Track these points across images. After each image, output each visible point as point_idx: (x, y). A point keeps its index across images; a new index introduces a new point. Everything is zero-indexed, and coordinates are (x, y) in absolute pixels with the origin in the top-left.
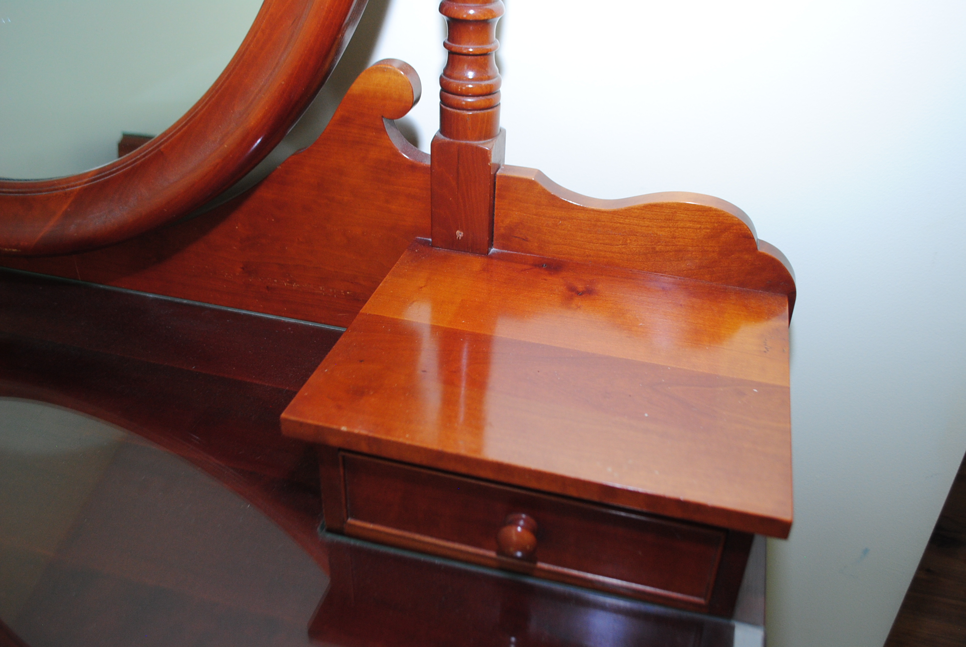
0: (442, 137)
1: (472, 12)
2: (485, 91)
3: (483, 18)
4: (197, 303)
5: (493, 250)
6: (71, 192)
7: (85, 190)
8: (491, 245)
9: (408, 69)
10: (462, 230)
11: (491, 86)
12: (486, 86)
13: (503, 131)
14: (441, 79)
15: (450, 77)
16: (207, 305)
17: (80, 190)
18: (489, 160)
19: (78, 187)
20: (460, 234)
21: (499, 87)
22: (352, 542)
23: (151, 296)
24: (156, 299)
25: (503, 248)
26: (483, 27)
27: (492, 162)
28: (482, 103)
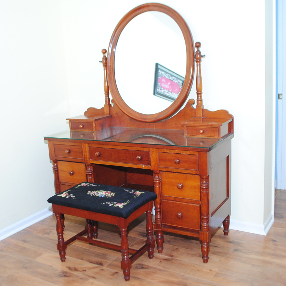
0: (197, 106)
1: (199, 93)
5: (203, 117)
6: (158, 114)
20: (199, 116)
22: (187, 137)
26: (201, 94)
27: (202, 108)
28: (201, 101)
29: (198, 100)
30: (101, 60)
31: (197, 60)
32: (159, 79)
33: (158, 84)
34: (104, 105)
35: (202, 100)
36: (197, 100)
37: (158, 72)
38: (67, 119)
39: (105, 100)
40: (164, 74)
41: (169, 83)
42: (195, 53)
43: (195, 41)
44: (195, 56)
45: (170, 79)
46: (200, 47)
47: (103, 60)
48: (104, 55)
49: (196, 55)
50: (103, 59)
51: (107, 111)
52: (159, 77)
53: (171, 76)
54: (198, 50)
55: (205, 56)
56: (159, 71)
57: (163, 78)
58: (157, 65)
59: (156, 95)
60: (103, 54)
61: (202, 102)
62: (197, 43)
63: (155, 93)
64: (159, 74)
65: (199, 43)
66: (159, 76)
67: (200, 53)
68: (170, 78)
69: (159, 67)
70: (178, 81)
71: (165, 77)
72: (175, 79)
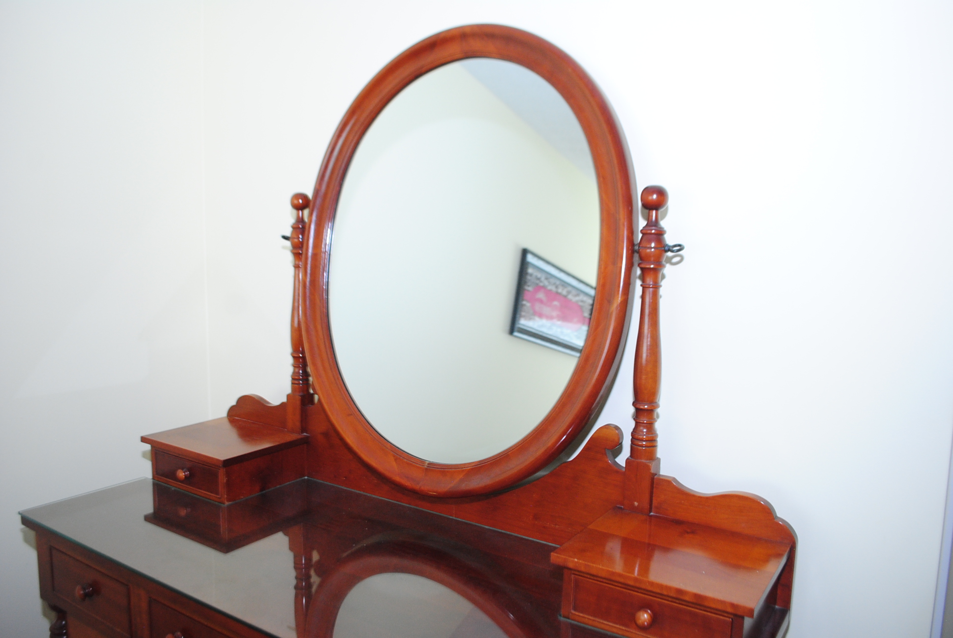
0: (630, 458)
1: (646, 407)
2: (650, 439)
3: (651, 409)
4: (509, 533)
5: (652, 514)
6: (466, 470)
7: (472, 469)
8: (650, 511)
9: (617, 428)
10: (637, 502)
11: (653, 437)
12: (650, 437)
13: (659, 460)
14: (632, 433)
15: (635, 432)
16: (513, 534)
17: (469, 469)
18: (650, 469)
19: (469, 468)
20: (636, 504)
21: (657, 438)
22: (573, 622)
23: (487, 527)
24: (490, 529)
25: (656, 513)
26: (650, 412)
27: (652, 471)
28: (649, 444)
29: (636, 436)
30: (288, 233)
31: (643, 266)
32: (528, 291)
33: (524, 305)
34: (288, 396)
35: (656, 436)
36: (632, 434)
37: (527, 274)
38: (144, 440)
39: (293, 379)
40: (543, 279)
41: (556, 303)
42: (640, 235)
43: (642, 181)
44: (636, 248)
45: (558, 293)
46: (660, 211)
47: (292, 233)
48: (298, 214)
49: (644, 244)
50: (295, 228)
51: (293, 419)
52: (529, 286)
53: (563, 286)
54: (653, 224)
55: (681, 247)
56: (530, 270)
57: (539, 288)
58: (525, 252)
59: (516, 334)
60: (295, 212)
61: (655, 446)
62: (648, 191)
63: (513, 328)
64: (529, 277)
65: (661, 193)
66: (529, 284)
67: (660, 234)
68: (560, 290)
69: (530, 258)
70: (582, 297)
71: (544, 287)
72: (574, 292)
